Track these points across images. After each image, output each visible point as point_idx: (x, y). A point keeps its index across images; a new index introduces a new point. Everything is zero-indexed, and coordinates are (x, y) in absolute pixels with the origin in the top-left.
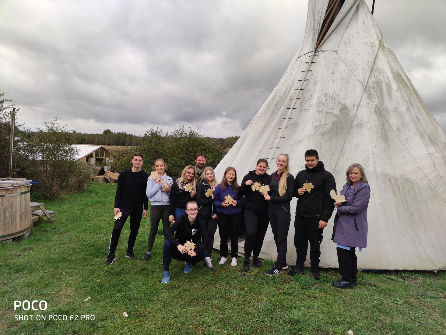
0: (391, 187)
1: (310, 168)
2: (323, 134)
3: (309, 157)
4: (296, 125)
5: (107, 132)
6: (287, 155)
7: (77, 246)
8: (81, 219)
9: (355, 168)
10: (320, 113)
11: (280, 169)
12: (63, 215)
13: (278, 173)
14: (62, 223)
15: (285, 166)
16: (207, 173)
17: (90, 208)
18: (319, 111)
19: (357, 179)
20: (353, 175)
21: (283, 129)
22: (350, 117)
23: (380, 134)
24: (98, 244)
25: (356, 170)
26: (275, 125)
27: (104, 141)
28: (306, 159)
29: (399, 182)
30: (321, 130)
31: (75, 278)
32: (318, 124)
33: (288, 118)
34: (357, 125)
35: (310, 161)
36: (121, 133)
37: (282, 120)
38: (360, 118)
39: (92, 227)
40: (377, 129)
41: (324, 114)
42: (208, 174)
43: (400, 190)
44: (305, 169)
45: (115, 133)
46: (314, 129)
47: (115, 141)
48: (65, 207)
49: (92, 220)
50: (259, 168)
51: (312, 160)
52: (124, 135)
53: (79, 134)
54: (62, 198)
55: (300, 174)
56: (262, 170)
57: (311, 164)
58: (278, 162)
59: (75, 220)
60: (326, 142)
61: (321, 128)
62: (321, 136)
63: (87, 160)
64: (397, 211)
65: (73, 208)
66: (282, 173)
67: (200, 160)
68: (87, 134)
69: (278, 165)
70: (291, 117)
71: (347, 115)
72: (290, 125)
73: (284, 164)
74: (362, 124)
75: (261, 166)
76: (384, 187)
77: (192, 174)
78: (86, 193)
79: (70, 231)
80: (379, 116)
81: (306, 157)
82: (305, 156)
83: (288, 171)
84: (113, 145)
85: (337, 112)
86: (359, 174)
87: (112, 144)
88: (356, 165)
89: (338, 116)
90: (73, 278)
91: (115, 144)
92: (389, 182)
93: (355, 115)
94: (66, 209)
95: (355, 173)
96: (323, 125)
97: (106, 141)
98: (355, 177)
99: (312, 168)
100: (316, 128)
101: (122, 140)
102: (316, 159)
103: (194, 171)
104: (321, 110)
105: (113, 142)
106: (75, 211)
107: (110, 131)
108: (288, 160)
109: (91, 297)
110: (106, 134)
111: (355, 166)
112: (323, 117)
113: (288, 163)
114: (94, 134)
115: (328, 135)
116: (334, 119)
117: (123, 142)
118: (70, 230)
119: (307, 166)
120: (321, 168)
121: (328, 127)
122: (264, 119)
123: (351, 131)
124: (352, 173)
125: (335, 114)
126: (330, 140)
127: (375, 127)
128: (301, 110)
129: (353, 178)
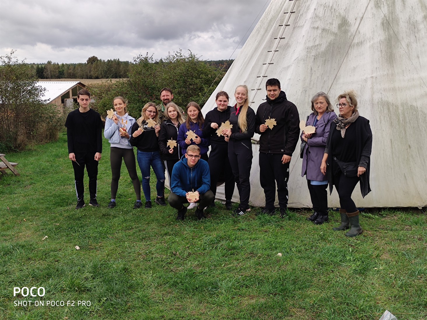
0: (389, 116)
1: (272, 99)
2: (316, 58)
3: (272, 86)
4: (287, 46)
5: (93, 60)
6: (245, 87)
7: (41, 197)
8: (49, 171)
9: (320, 98)
10: (316, 30)
11: (239, 103)
12: (29, 167)
13: (238, 107)
14: (27, 176)
15: (245, 99)
16: (169, 110)
17: (61, 159)
18: (314, 28)
19: (323, 109)
20: (319, 105)
21: (273, 52)
22: (349, 34)
23: (384, 53)
24: (64, 195)
25: (321, 99)
26: (264, 48)
27: (90, 72)
28: (268, 89)
29: (399, 110)
30: (313, 53)
31: (34, 223)
32: (311, 44)
33: (279, 38)
34: (358, 43)
35: (272, 91)
36: (112, 60)
37: (272, 41)
38: (362, 34)
39: (60, 178)
40: (381, 46)
41: (320, 31)
42: (170, 112)
43: (399, 120)
44: (266, 101)
45: (104, 61)
46: (306, 51)
47: (105, 72)
48: (32, 159)
49: (62, 172)
50: (219, 103)
51: (274, 90)
52: (118, 63)
53: (55, 64)
54: (30, 150)
55: (261, 107)
56: (223, 105)
57: (273, 94)
58: (237, 95)
59: (43, 172)
60: (319, 67)
61: (314, 50)
62: (313, 60)
63: (63, 101)
64: (392, 144)
65: (41, 160)
66: (241, 107)
67: (164, 96)
68: (66, 64)
69: (237, 98)
70: (282, 37)
71: (346, 32)
72: (280, 47)
73: (244, 97)
74: (364, 40)
75: (221, 101)
76: (380, 116)
77: (154, 112)
78: (59, 142)
79: (36, 184)
80: (386, 30)
81: (268, 87)
82: (266, 86)
83: (247, 104)
84: (102, 78)
85: (334, 28)
86: (325, 103)
87: (100, 77)
88: (320, 93)
89: (336, 34)
90: (33, 223)
91: (105, 76)
92: (387, 111)
93: (356, 31)
94: (32, 161)
95: (321, 103)
96: (318, 45)
97: (92, 73)
98: (321, 108)
99: (273, 99)
100: (309, 49)
101: (114, 70)
102: (278, 89)
103: (155, 109)
104: (317, 27)
105: (101, 73)
106: (42, 163)
107: (96, 57)
108: (247, 92)
109: (49, 237)
110: (92, 63)
111: (319, 95)
112: (319, 34)
113: (247, 96)
114: (75, 64)
115: (322, 58)
116: (332, 38)
117: (116, 74)
118: (35, 182)
119: (268, 96)
120: (283, 99)
121: (323, 48)
122: (256, 40)
123: (350, 51)
124: (317, 103)
125: (333, 31)
126: (323, 65)
127: (379, 45)
128: (294, 28)
129: (320, 108)
